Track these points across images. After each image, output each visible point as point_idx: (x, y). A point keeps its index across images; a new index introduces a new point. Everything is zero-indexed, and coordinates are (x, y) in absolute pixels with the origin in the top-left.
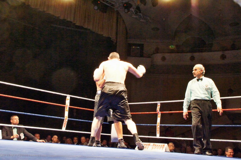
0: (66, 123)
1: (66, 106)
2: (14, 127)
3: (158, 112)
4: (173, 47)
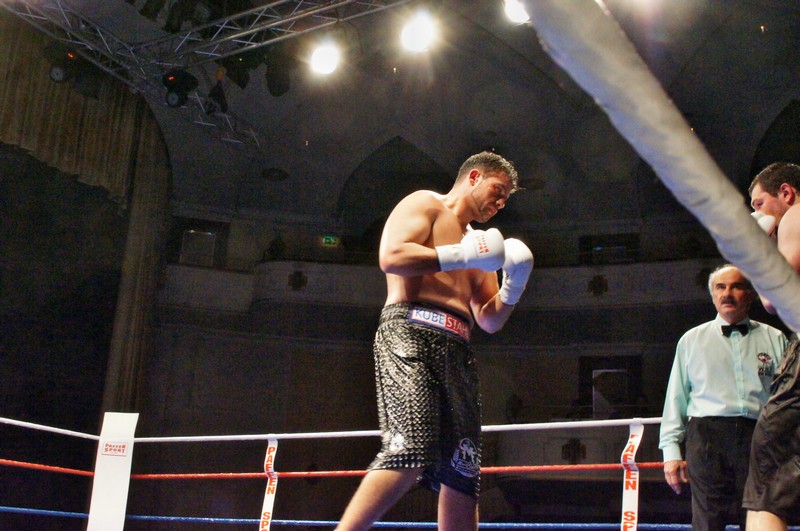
3: (269, 474)
4: (333, 241)
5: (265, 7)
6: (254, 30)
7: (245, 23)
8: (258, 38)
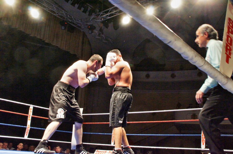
0: (29, 131)
1: (29, 115)
4: (132, 65)
5: (111, 8)
6: (109, 14)
7: (106, 12)
8: (110, 16)
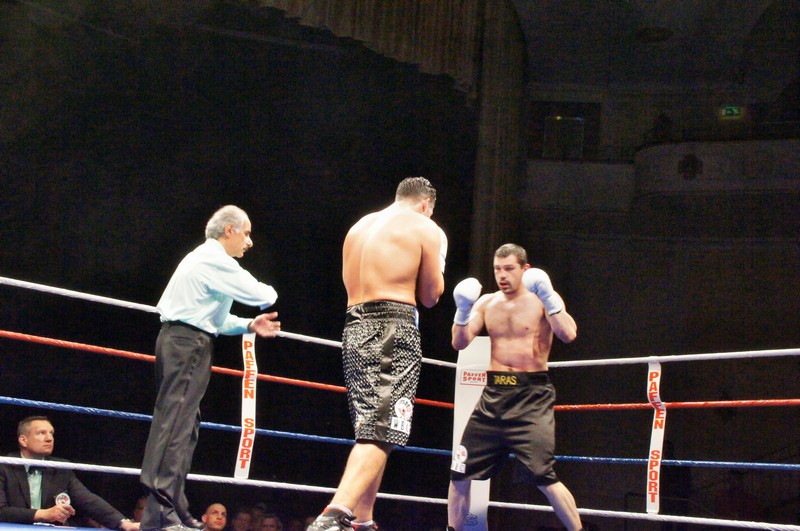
0: (251, 449)
1: (244, 373)
2: (33, 469)
3: (654, 404)
4: (736, 111)
